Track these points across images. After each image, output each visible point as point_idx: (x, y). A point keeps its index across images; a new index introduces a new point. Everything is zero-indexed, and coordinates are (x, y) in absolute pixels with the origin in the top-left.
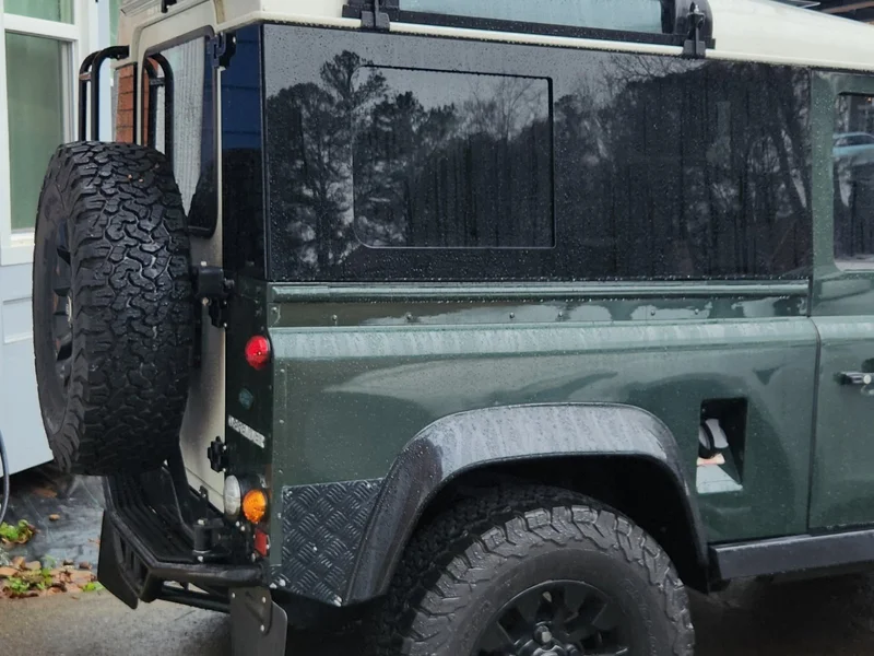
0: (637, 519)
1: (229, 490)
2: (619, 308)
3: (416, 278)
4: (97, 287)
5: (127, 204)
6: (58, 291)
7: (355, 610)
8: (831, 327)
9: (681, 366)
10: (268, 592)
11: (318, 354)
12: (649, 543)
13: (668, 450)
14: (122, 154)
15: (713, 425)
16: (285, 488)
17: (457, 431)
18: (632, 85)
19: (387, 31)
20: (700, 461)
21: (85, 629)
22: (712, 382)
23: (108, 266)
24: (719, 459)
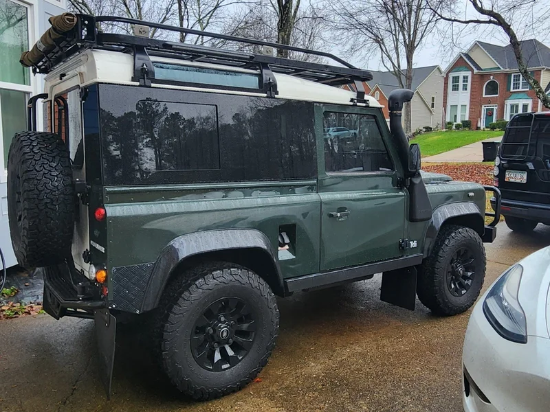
0: (256, 272)
1: (91, 270)
2: (247, 191)
3: (165, 183)
4: (31, 190)
5: (44, 156)
6: (17, 193)
7: (145, 315)
8: (325, 196)
9: (271, 213)
10: (108, 310)
11: (125, 214)
12: (261, 280)
13: (267, 245)
14: (42, 136)
15: (284, 235)
16: (114, 268)
17: (184, 242)
18: (259, 110)
19: (150, 87)
20: (279, 248)
21: (38, 329)
22: (283, 218)
23: (36, 182)
24: (287, 247)
